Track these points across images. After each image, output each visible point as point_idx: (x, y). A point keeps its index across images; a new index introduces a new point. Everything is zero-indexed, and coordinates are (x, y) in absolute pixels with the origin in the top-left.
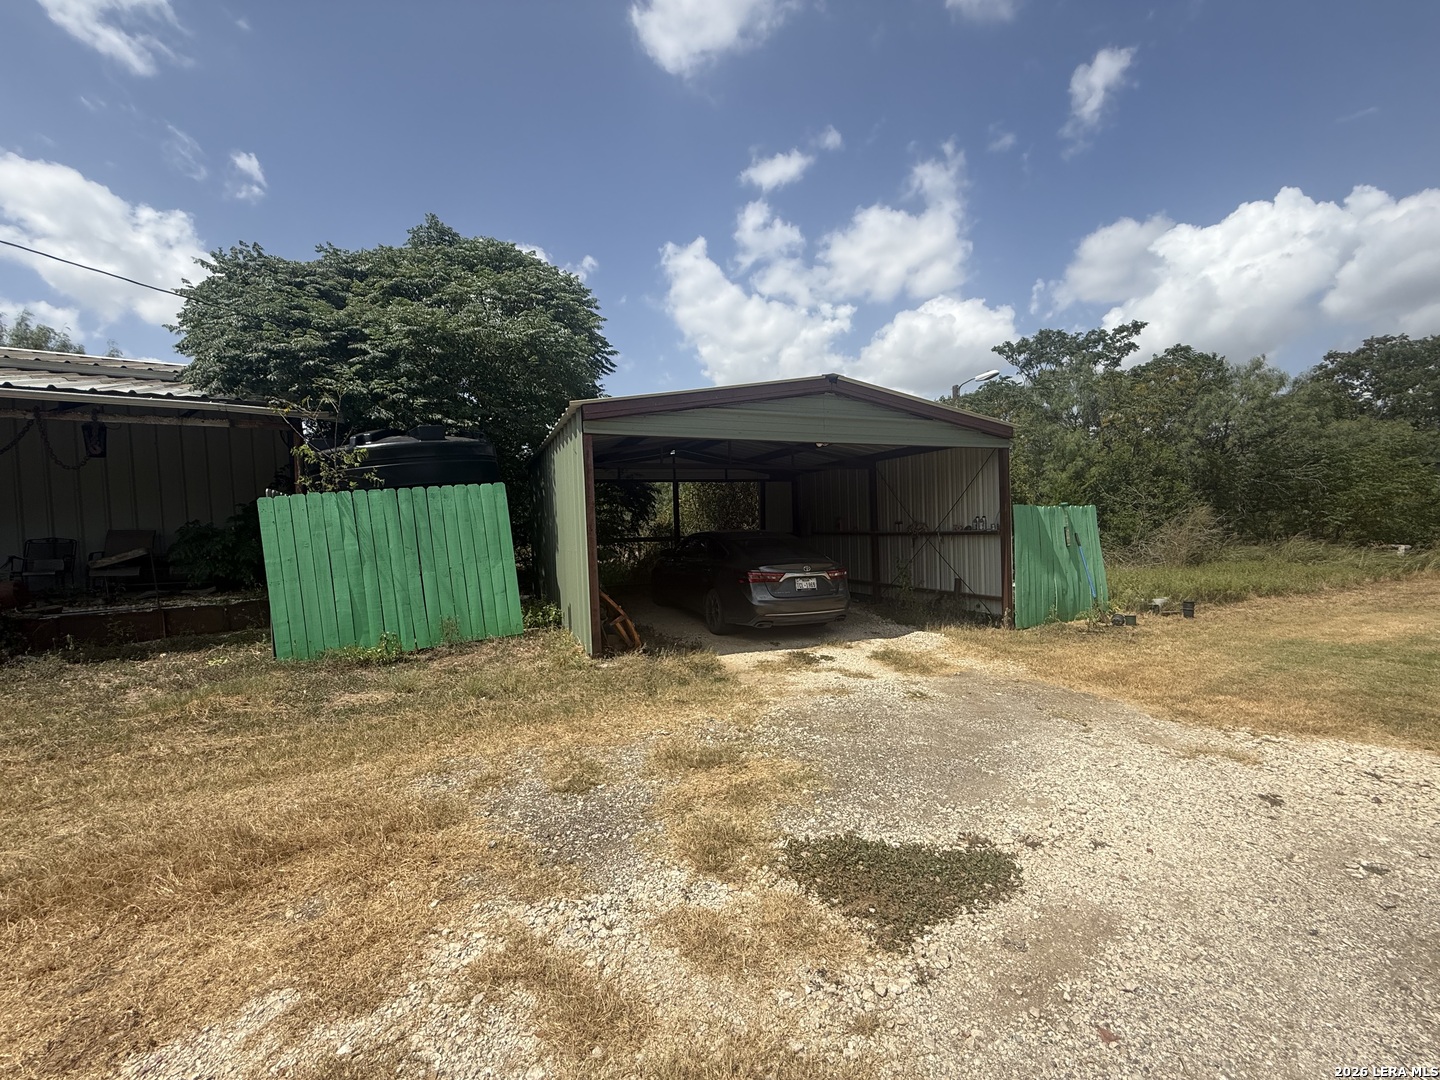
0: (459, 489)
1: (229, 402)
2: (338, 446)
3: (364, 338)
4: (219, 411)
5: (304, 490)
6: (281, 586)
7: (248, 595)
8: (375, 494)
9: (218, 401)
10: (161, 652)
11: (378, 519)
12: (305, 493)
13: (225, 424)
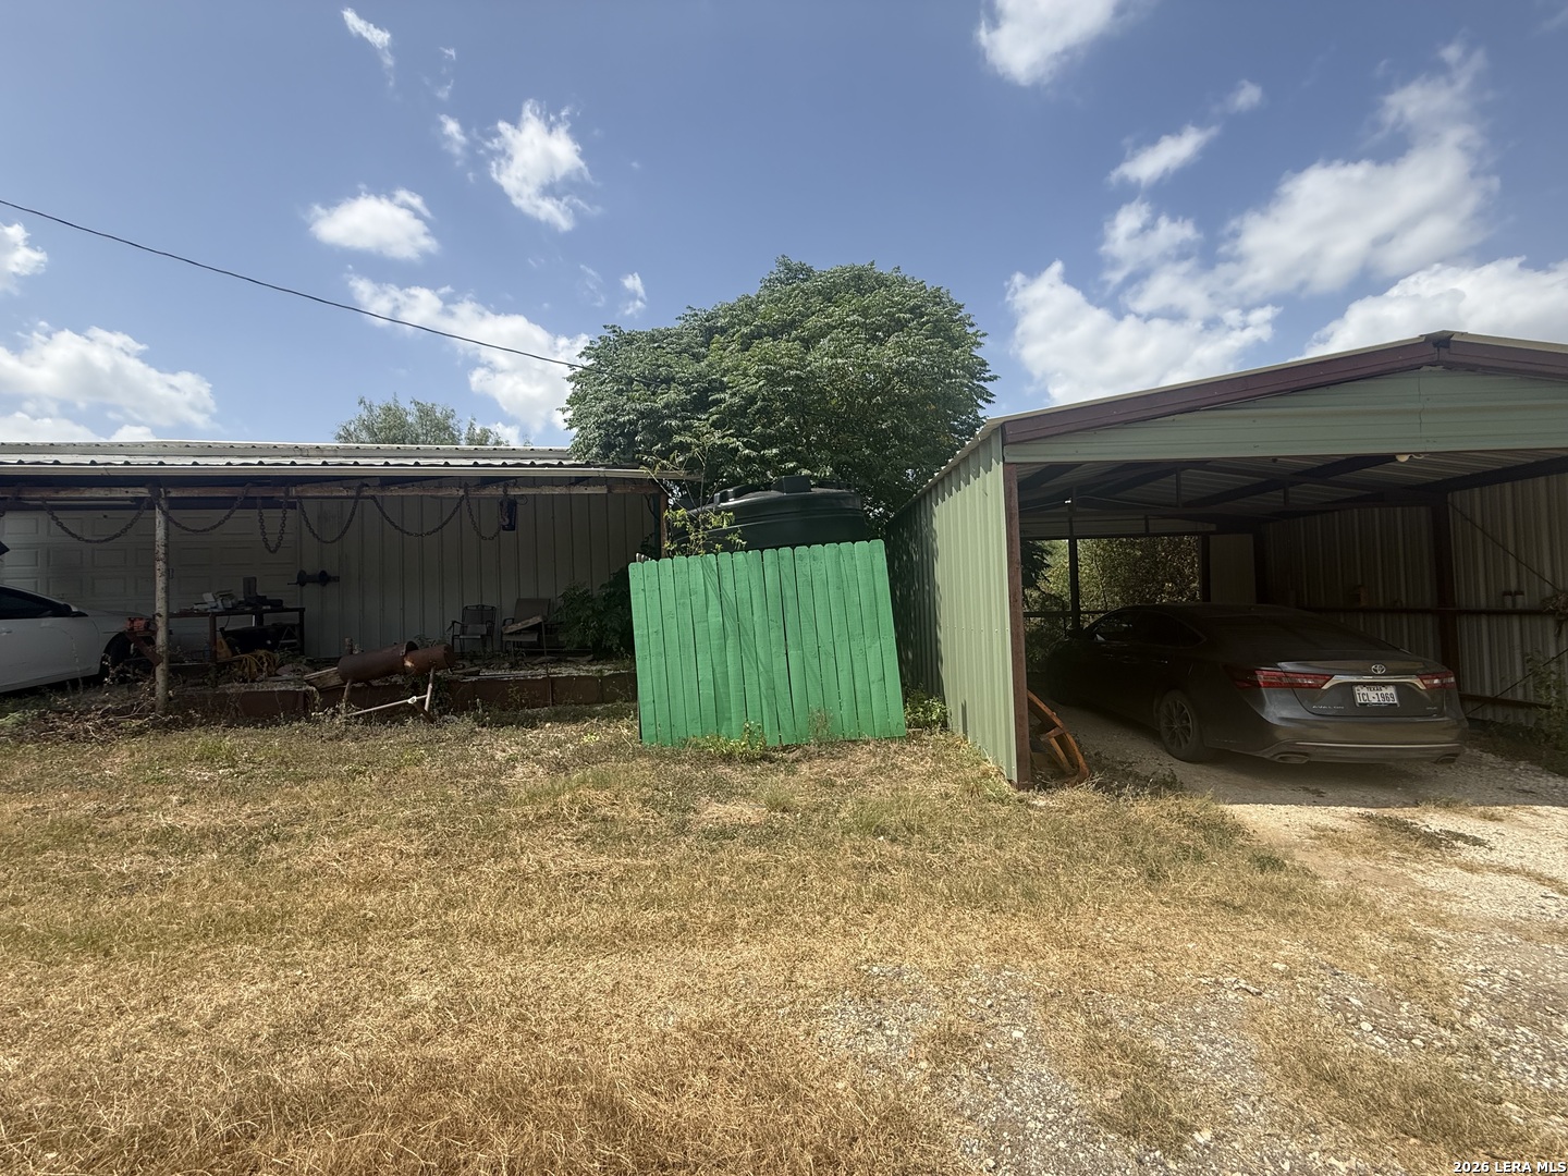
0: (829, 549)
1: (607, 467)
2: (704, 505)
3: (723, 388)
4: (599, 477)
5: (671, 554)
6: (648, 661)
7: (619, 665)
8: (739, 556)
9: (598, 467)
10: (546, 722)
11: (743, 585)
12: (672, 558)
13: (602, 490)
